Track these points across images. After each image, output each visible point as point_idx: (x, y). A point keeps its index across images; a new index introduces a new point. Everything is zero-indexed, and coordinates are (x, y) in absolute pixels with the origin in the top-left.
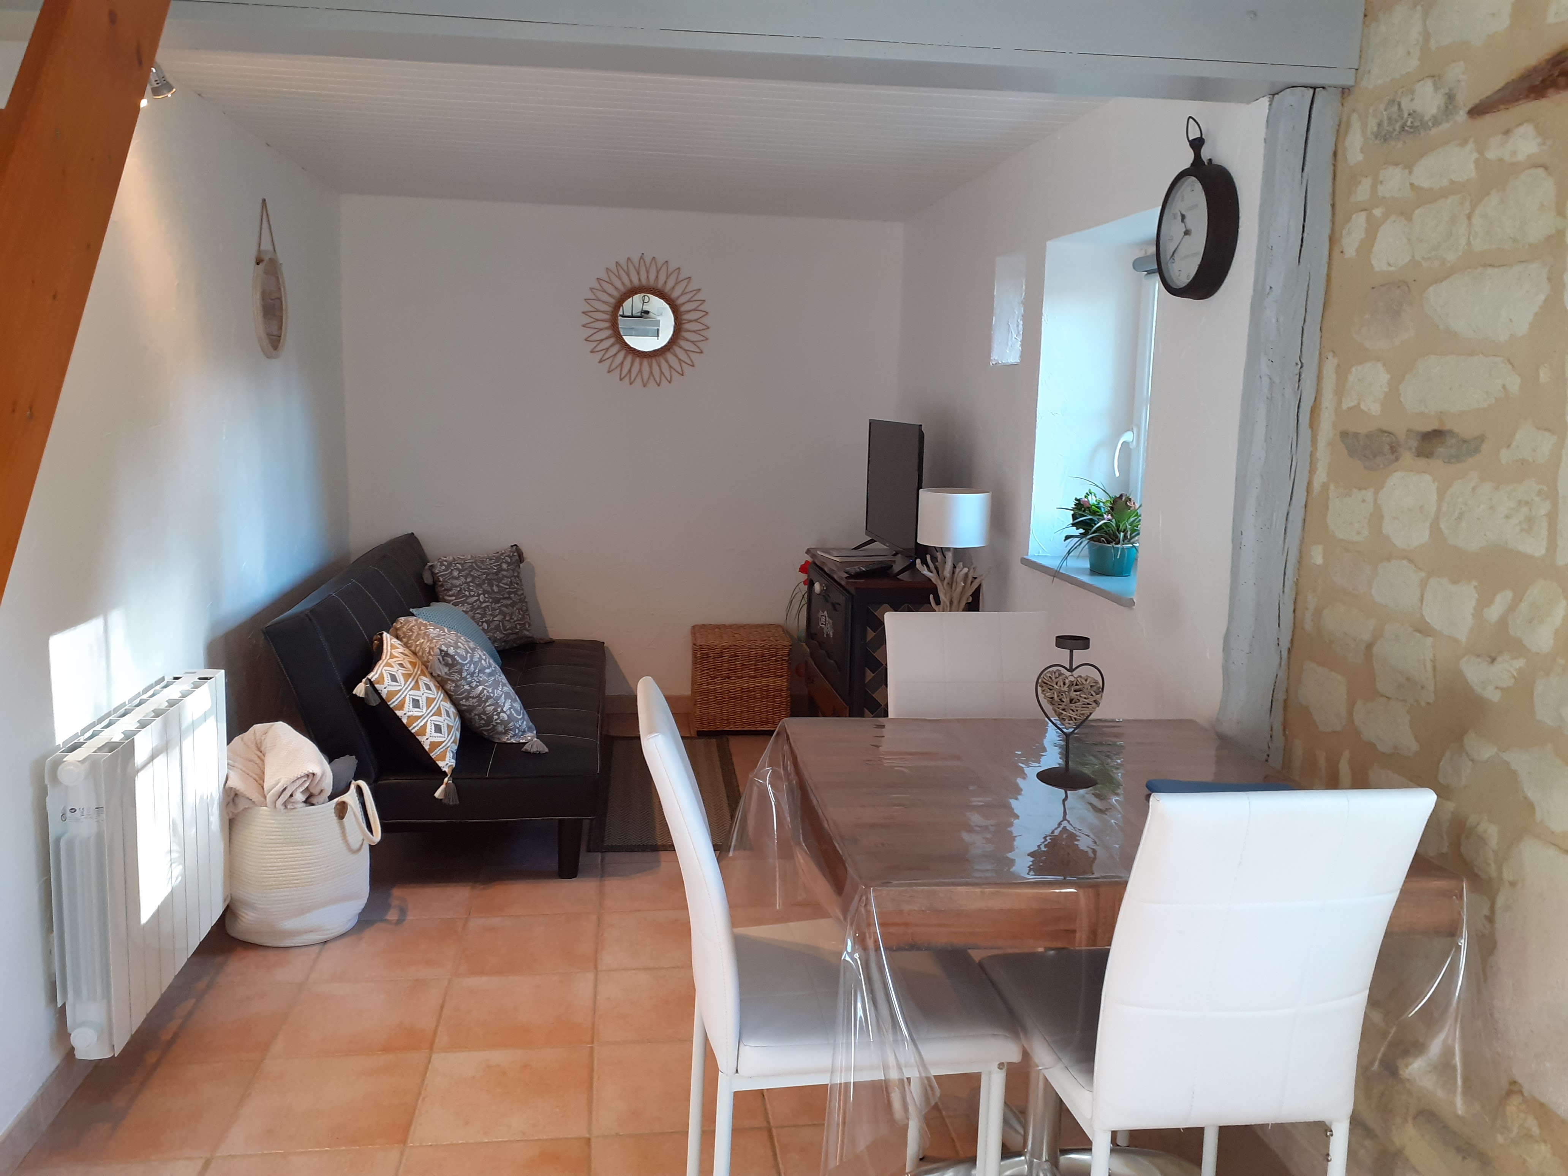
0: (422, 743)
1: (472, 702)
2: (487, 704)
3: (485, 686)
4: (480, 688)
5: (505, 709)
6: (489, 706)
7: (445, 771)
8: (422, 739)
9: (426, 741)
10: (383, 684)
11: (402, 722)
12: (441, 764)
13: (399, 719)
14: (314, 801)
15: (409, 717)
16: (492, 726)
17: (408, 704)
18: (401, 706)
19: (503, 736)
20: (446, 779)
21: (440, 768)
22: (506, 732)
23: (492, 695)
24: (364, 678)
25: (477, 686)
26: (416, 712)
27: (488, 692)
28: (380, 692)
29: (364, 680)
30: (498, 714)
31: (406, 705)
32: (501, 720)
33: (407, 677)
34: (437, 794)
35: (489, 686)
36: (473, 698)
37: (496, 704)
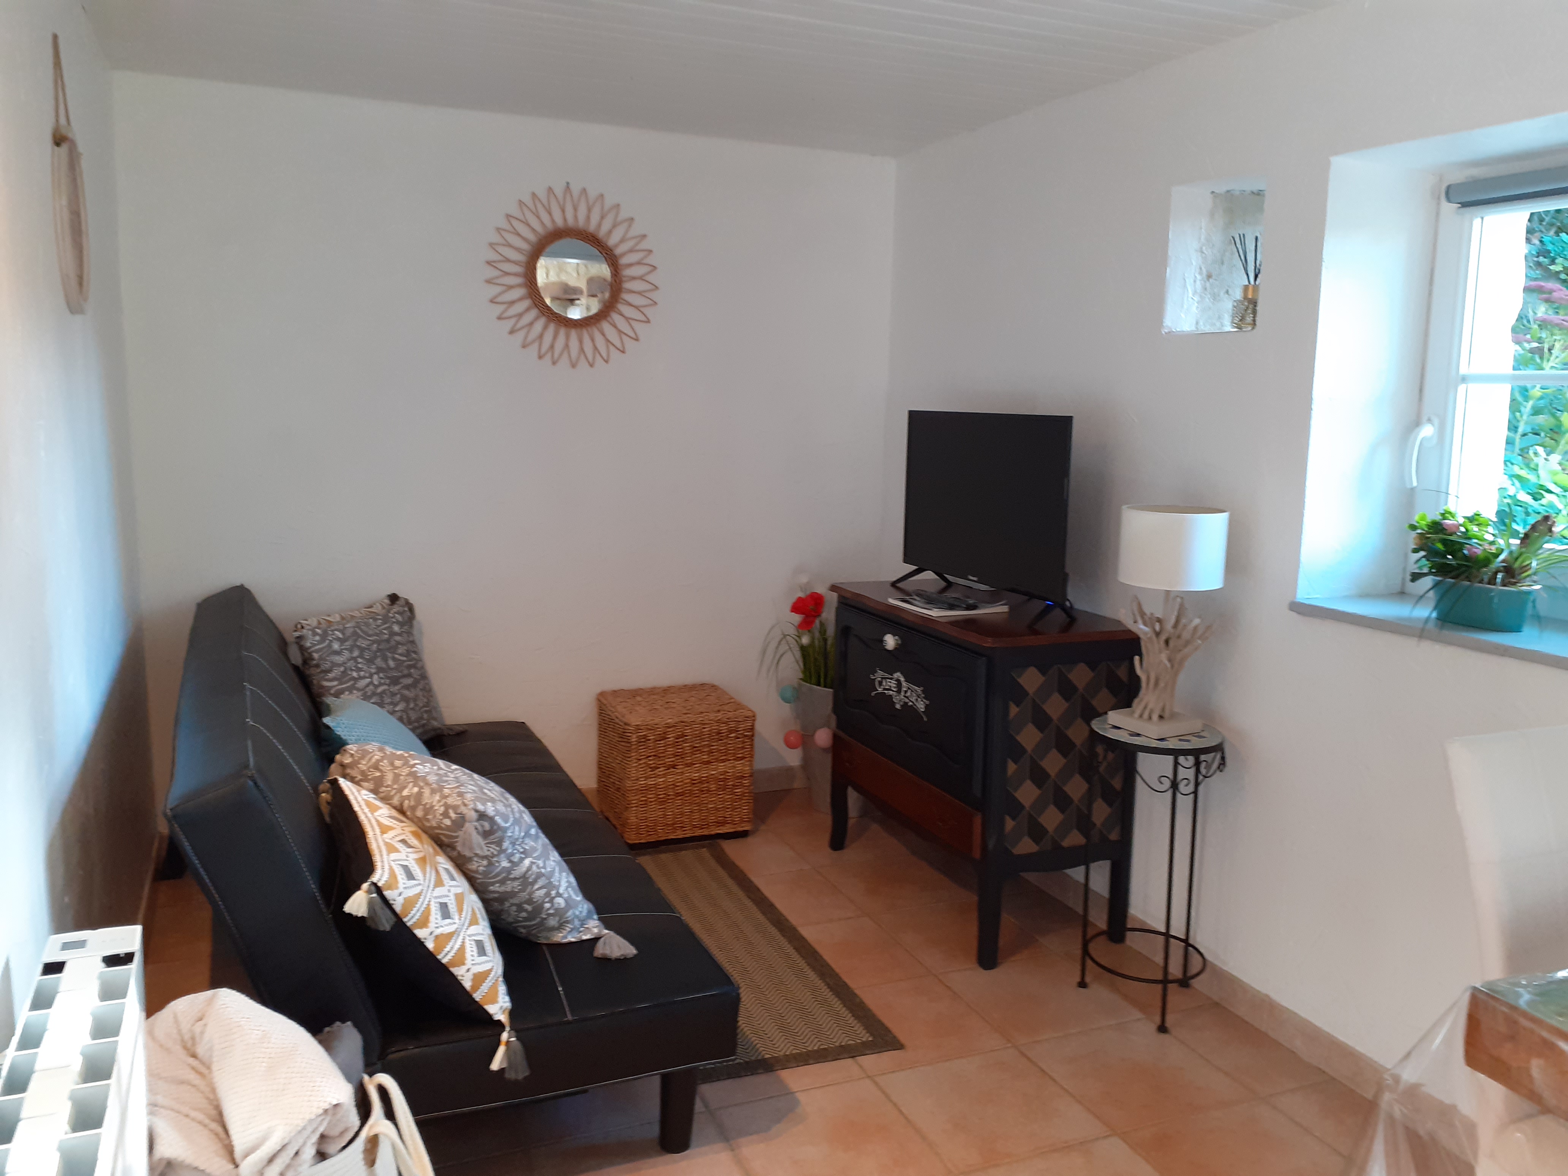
0: (459, 978)
1: (509, 887)
2: (536, 887)
3: (535, 858)
4: (527, 862)
5: (561, 891)
6: (538, 889)
7: (499, 1021)
8: (458, 971)
9: (465, 975)
10: (397, 888)
11: (425, 946)
12: (492, 1009)
13: (420, 943)
14: (331, 1148)
15: (437, 937)
16: (538, 920)
17: (435, 914)
18: (424, 922)
19: (555, 933)
20: (505, 1036)
21: (489, 1016)
22: (560, 927)
23: (543, 871)
24: (366, 882)
25: (522, 860)
26: (446, 927)
27: (538, 867)
28: (391, 902)
29: (365, 886)
30: (551, 901)
31: (432, 918)
32: (556, 909)
33: (422, 861)
34: (496, 1064)
35: (538, 858)
36: (515, 879)
37: (550, 886)
